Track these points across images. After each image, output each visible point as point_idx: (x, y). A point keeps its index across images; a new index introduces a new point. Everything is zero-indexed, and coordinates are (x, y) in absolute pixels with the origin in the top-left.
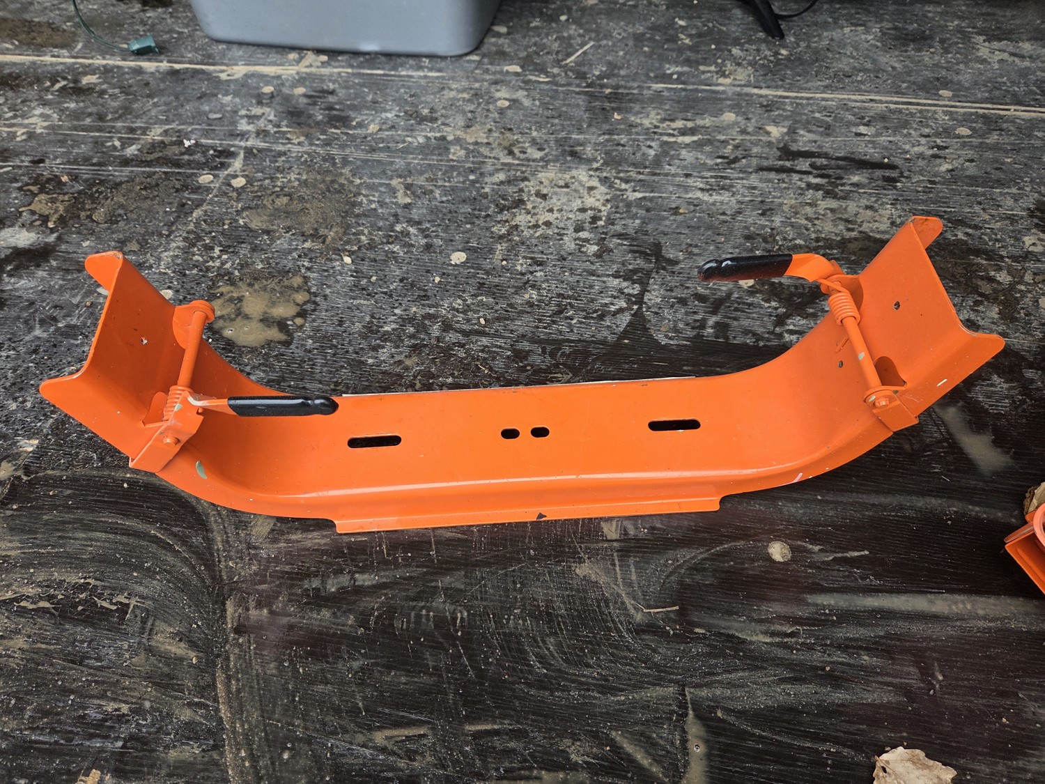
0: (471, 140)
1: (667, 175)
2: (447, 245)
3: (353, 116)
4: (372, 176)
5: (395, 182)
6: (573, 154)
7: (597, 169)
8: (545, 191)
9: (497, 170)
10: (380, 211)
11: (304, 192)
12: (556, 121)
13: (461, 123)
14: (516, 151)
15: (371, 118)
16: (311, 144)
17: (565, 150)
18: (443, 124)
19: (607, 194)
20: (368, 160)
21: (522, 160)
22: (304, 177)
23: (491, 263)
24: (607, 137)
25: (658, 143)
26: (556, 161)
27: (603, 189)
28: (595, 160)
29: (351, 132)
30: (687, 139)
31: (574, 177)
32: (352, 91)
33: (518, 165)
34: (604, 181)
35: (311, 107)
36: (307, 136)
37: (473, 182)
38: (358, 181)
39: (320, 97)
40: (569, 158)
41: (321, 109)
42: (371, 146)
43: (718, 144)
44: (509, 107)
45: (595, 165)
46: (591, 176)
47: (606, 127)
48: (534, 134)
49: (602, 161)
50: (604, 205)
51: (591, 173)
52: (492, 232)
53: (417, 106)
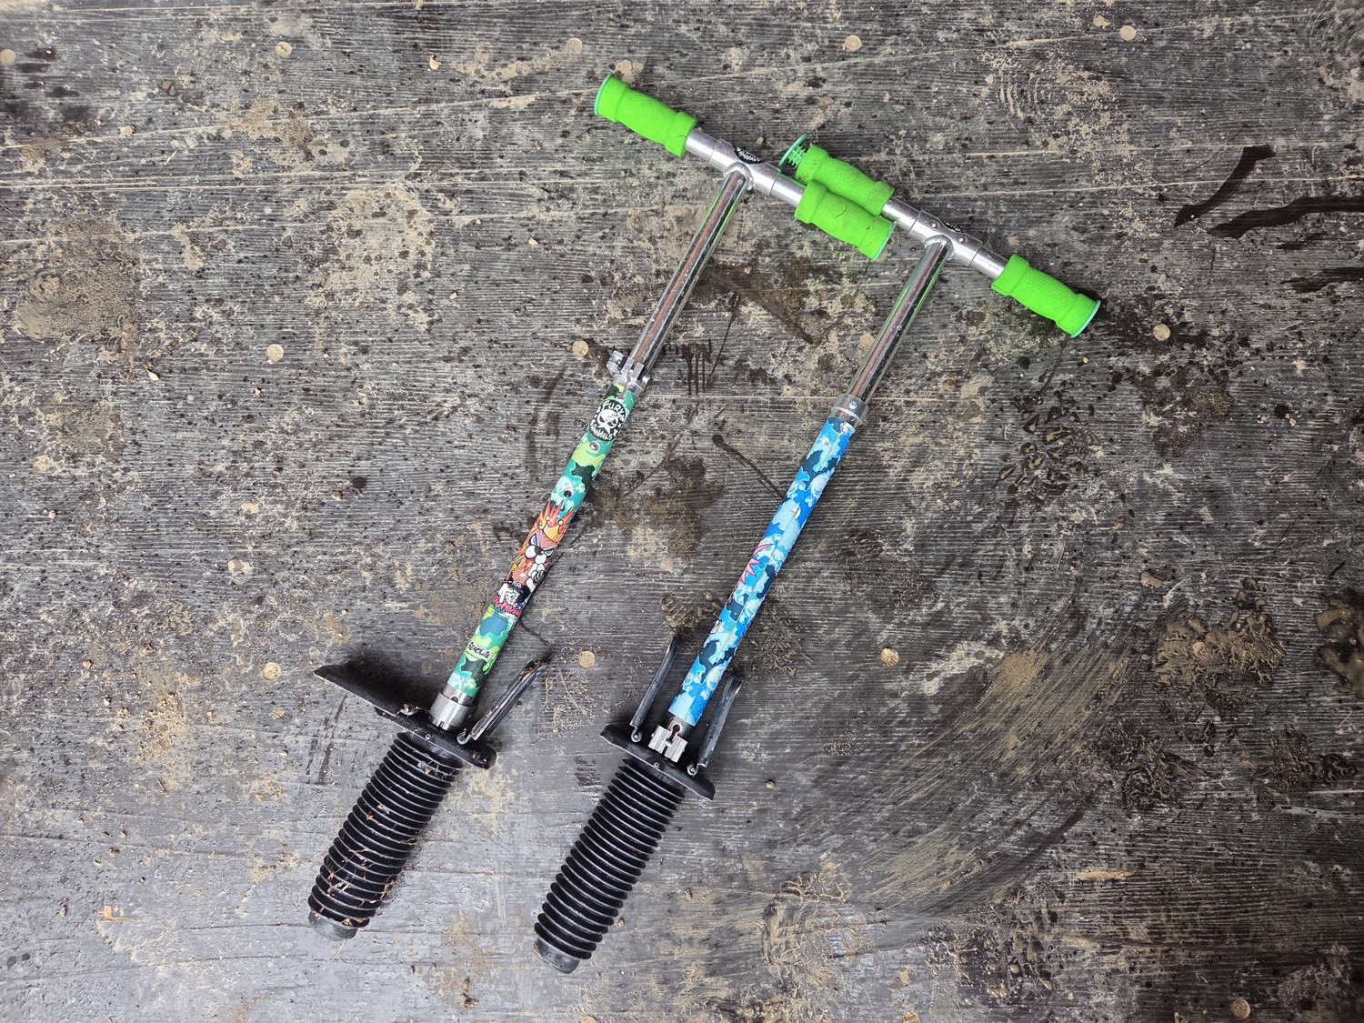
0: (254, 137)
1: (498, 176)
2: (259, 334)
3: (94, 104)
4: (147, 225)
5: (177, 231)
6: (386, 148)
7: (417, 175)
8: (357, 226)
9: (296, 193)
10: (170, 288)
11: (73, 265)
12: (357, 81)
13: (236, 101)
14: (315, 150)
15: (117, 105)
16: (57, 172)
17: (373, 143)
18: (215, 106)
19: (430, 221)
20: (133, 194)
21: (323, 168)
22: (65, 240)
23: (312, 357)
24: (423, 108)
25: (486, 112)
26: (365, 166)
27: (424, 214)
28: (411, 158)
29: (98, 140)
30: (520, 102)
31: (388, 195)
32: (78, 47)
33: (321, 179)
34: (425, 196)
35: (33, 92)
36: (46, 154)
37: (272, 219)
38: (131, 237)
39: (38, 68)
40: (380, 158)
41: (48, 95)
42: (130, 165)
43: (558, 106)
44: (293, 58)
45: (414, 167)
46: (409, 190)
47: (422, 86)
48: (333, 111)
49: (420, 160)
50: (428, 243)
51: (409, 183)
52: (306, 307)
53: (171, 71)
